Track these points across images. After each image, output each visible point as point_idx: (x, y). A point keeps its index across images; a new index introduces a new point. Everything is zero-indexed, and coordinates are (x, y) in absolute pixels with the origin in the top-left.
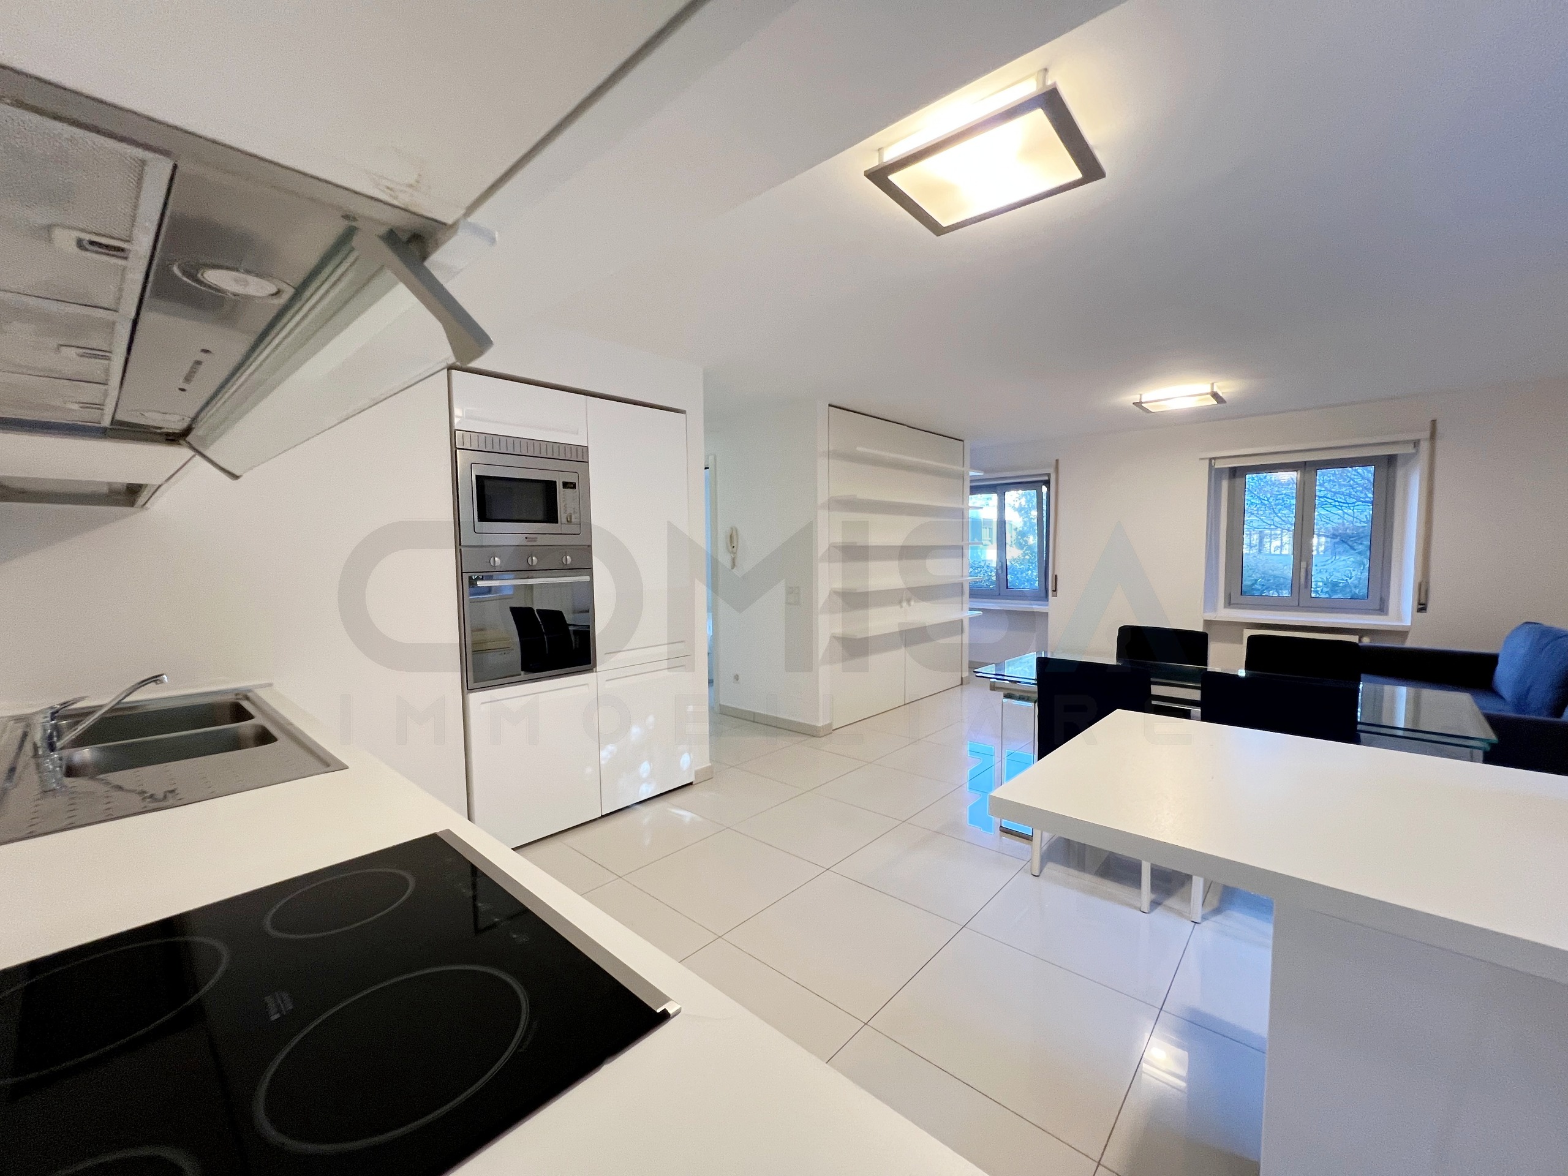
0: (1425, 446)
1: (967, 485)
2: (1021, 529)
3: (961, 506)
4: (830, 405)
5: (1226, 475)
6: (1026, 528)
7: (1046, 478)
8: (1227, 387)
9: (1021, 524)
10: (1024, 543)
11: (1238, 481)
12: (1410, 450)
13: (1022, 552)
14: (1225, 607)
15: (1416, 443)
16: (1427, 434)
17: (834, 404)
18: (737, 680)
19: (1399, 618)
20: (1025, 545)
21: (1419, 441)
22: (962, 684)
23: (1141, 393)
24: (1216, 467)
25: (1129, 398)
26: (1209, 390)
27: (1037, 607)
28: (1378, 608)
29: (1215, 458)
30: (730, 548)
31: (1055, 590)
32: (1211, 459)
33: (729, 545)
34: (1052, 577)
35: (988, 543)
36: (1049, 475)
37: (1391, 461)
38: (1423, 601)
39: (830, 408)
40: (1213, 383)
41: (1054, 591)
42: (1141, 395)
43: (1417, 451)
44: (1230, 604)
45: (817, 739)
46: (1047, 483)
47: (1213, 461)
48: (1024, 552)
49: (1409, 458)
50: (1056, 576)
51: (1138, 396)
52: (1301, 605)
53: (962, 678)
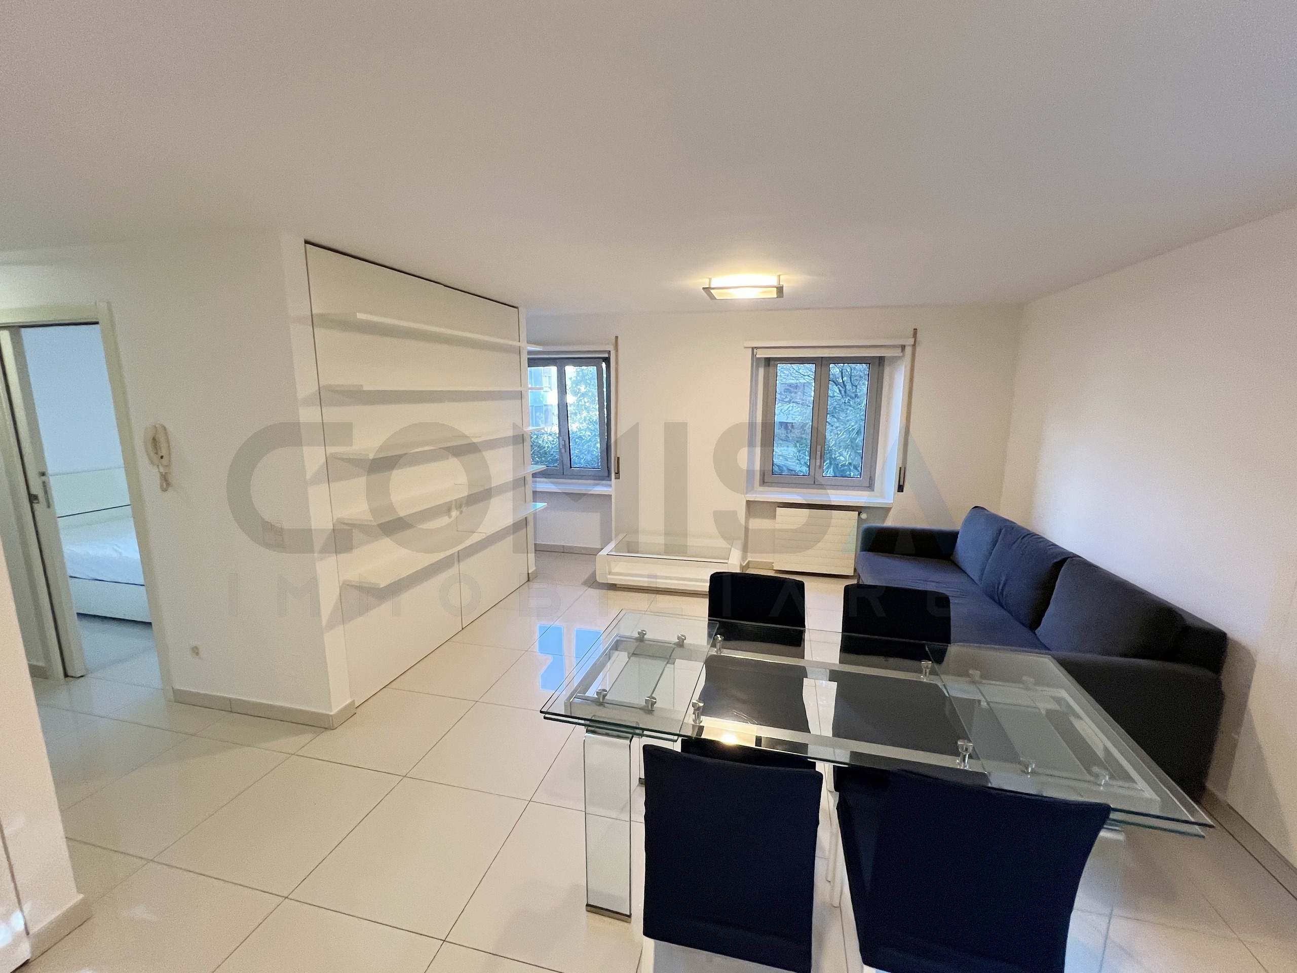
0: (908, 350)
1: (525, 358)
2: (575, 379)
3: (519, 389)
4: (307, 242)
5: (763, 363)
6: (579, 378)
7: (607, 355)
8: (792, 280)
9: (575, 374)
10: (578, 391)
11: (771, 369)
12: (897, 353)
13: (576, 398)
14: (760, 486)
15: (903, 347)
16: (912, 341)
17: (312, 240)
18: (197, 654)
19: (882, 495)
20: (579, 393)
21: (905, 346)
22: (528, 580)
23: (710, 277)
24: (757, 356)
25: (698, 282)
26: (775, 283)
27: (600, 489)
28: (868, 486)
29: (757, 348)
30: (156, 459)
31: (618, 473)
32: (753, 348)
33: (152, 454)
34: (615, 459)
35: (548, 389)
36: (609, 352)
37: (880, 362)
38: (901, 483)
39: (308, 246)
40: (779, 276)
41: (616, 473)
42: (710, 279)
43: (904, 355)
44: (764, 482)
45: (332, 731)
46: (607, 360)
47: (755, 350)
48: (578, 398)
49: (894, 359)
50: (618, 458)
51: (707, 280)
52: (816, 483)
53: (528, 574)
